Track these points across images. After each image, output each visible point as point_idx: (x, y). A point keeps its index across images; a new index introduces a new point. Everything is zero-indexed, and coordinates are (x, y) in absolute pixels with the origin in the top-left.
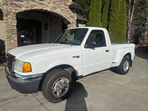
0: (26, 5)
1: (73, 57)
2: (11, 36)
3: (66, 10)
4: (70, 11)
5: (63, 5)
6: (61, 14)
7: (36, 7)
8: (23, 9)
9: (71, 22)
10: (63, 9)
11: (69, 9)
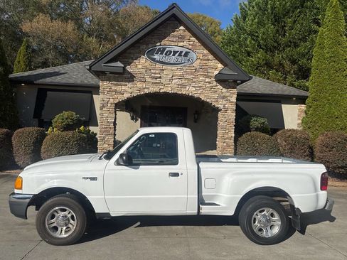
0: (130, 90)
1: (83, 178)
2: (104, 138)
3: (208, 85)
4: (220, 87)
5: (201, 78)
6: (196, 96)
7: (146, 90)
8: (126, 96)
9: (221, 107)
10: (200, 85)
11: (215, 83)
